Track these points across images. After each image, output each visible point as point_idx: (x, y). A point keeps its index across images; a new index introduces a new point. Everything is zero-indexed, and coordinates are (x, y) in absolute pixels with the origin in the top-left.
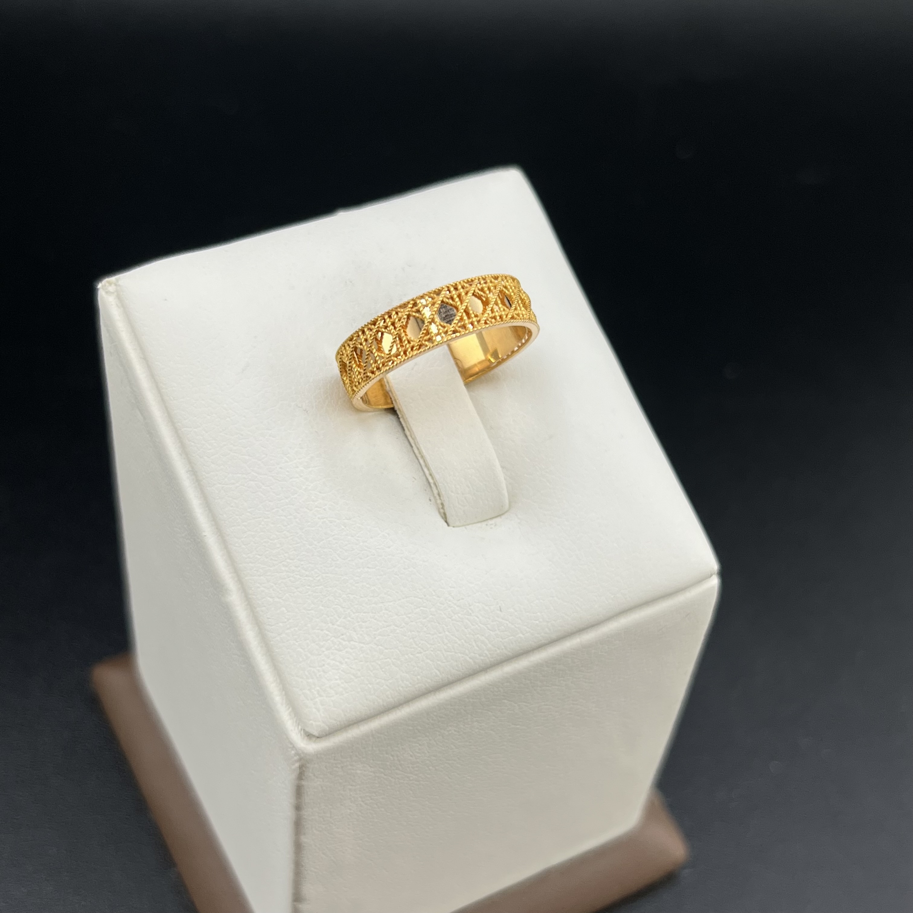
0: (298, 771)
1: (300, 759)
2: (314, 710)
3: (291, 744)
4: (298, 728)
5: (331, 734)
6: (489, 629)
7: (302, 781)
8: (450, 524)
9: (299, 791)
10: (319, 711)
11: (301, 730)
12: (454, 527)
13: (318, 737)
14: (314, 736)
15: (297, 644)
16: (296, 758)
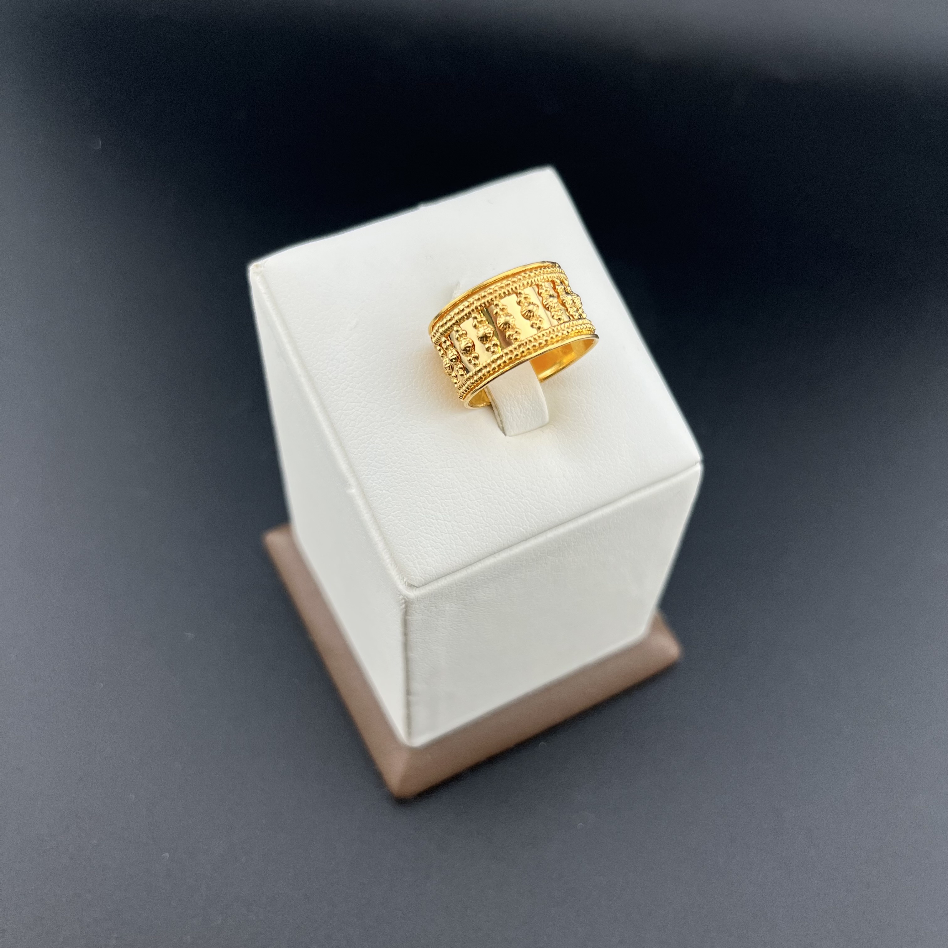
0: (405, 610)
1: (405, 602)
2: (415, 569)
3: (399, 592)
4: (403, 581)
5: (426, 584)
6: (537, 509)
7: (407, 616)
8: (507, 433)
9: (405, 624)
10: (417, 569)
11: (405, 582)
12: (510, 436)
13: (417, 587)
14: (414, 586)
15: (400, 522)
16: (403, 601)
